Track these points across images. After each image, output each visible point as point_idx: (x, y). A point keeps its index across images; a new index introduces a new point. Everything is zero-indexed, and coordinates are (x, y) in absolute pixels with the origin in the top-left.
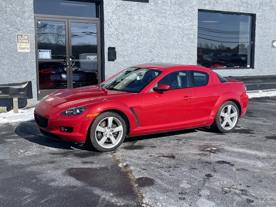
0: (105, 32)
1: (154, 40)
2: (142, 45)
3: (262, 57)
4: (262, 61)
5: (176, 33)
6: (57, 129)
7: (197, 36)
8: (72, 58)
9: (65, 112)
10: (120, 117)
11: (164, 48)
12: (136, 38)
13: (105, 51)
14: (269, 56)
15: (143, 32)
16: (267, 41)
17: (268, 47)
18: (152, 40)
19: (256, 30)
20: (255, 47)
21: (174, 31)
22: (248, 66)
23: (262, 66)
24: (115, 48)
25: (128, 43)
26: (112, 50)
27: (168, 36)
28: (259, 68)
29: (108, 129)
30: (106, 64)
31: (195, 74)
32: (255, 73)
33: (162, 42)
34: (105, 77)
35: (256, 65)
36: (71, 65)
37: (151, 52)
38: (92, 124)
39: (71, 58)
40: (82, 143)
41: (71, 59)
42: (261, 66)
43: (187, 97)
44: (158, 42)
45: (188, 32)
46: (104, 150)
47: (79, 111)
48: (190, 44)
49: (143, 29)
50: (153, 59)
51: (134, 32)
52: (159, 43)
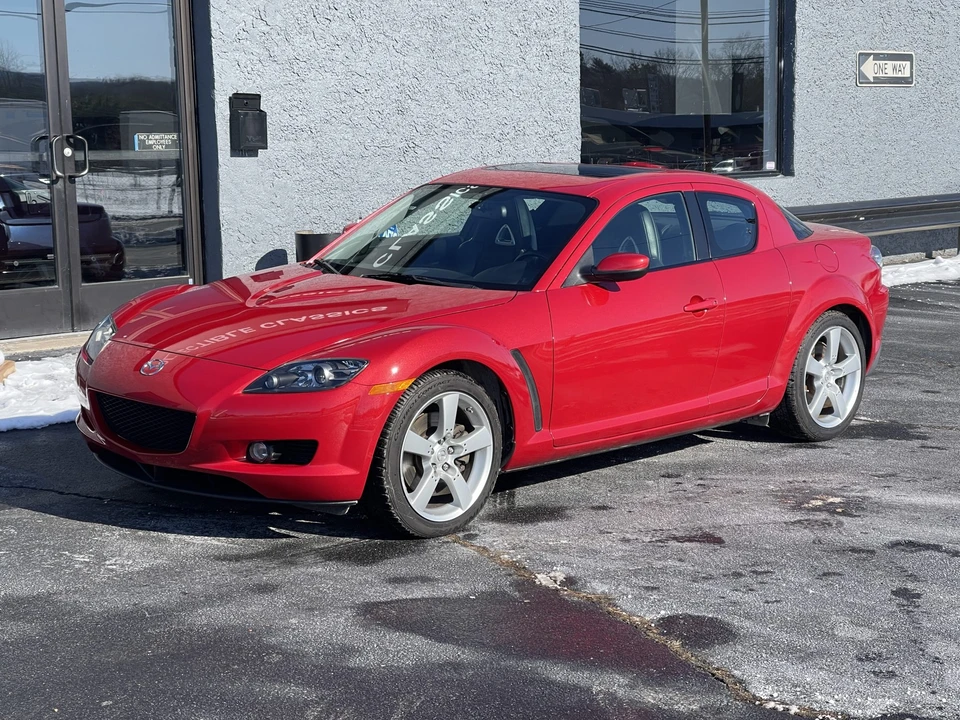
0: (214, 26)
1: (411, 60)
2: (364, 81)
3: (822, 128)
4: (824, 141)
5: (497, 29)
6: (234, 454)
7: (578, 39)
8: (76, 146)
9: (268, 378)
10: (480, 389)
11: (453, 96)
12: (341, 54)
13: (217, 111)
14: (850, 120)
15: (366, 23)
16: (838, 57)
17: (843, 82)
18: (407, 59)
19: (798, 9)
20: (794, 83)
21: (488, 18)
22: (770, 165)
23: (822, 161)
24: (259, 96)
25: (312, 74)
26: (246, 106)
27: (466, 43)
28: (812, 172)
29: (439, 442)
30: (222, 171)
31: (712, 206)
32: (796, 195)
33: (445, 69)
34: (223, 229)
35: (798, 163)
36: (70, 177)
37: (401, 112)
38: (387, 426)
39: (70, 145)
40: (345, 506)
41: (68, 152)
42: (818, 165)
43: (701, 300)
44: (428, 69)
45: (543, 25)
46: (430, 530)
47: (334, 373)
48: (554, 75)
49: (367, 12)
50: (412, 145)
51: (334, 25)
52: (431, 74)
